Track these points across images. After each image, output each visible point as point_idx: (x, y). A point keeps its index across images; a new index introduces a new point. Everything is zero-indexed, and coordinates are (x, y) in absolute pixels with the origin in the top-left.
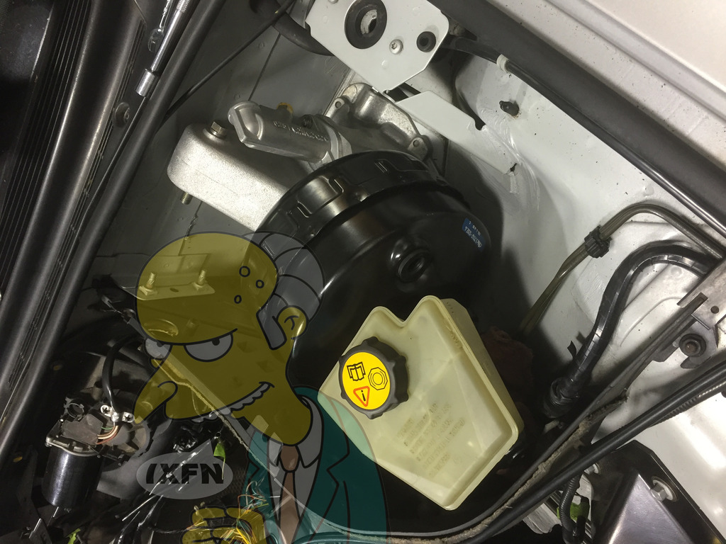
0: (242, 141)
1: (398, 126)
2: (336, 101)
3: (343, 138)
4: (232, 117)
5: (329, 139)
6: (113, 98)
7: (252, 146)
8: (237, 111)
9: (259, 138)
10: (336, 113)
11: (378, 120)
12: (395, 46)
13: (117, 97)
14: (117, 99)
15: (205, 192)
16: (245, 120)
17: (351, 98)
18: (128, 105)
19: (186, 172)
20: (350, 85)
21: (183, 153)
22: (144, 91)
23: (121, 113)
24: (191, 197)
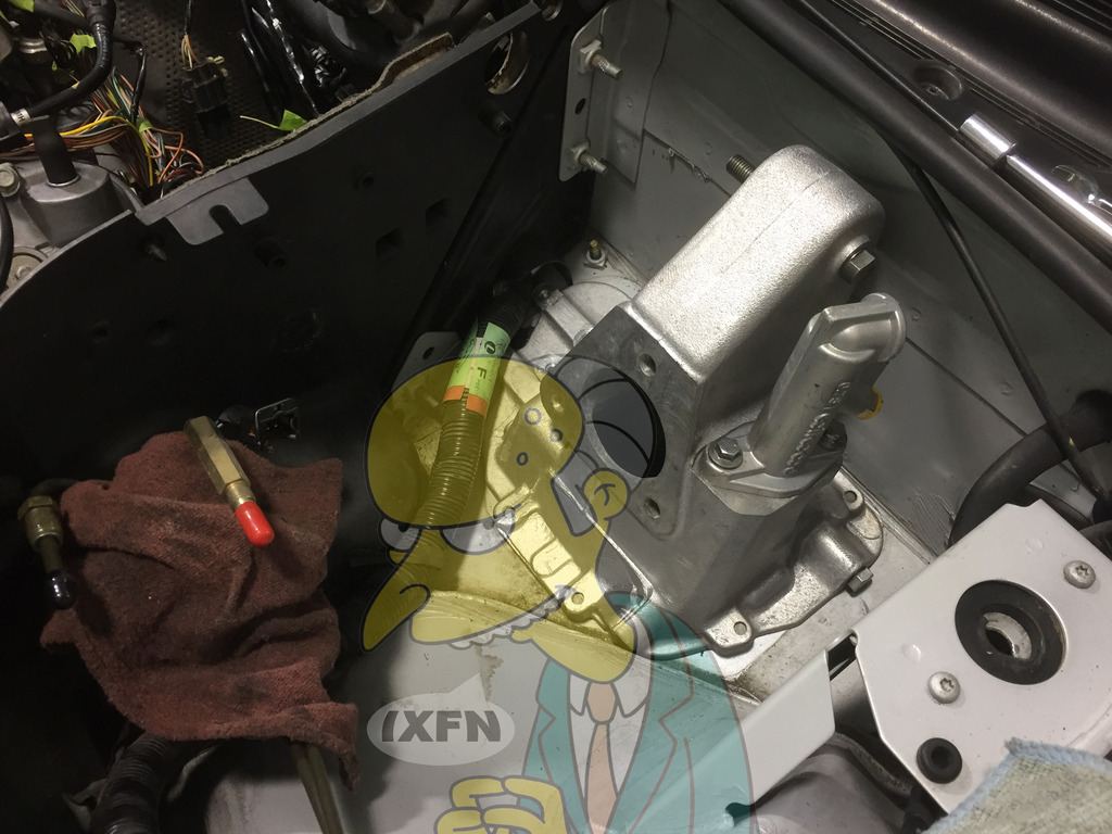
0: (826, 310)
1: (782, 600)
2: (859, 494)
3: (784, 502)
4: (880, 301)
5: (789, 475)
6: (976, 70)
7: (811, 327)
8: (890, 315)
9: (823, 347)
10: (837, 489)
11: (803, 563)
12: (947, 686)
13: (976, 80)
14: (973, 79)
15: (744, 210)
16: (869, 328)
17: (856, 524)
18: (956, 96)
19: (793, 182)
20: (881, 527)
21: (832, 184)
22: (973, 131)
23: (940, 80)
24: (742, 179)
